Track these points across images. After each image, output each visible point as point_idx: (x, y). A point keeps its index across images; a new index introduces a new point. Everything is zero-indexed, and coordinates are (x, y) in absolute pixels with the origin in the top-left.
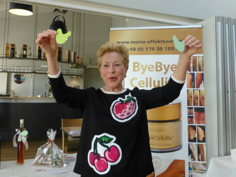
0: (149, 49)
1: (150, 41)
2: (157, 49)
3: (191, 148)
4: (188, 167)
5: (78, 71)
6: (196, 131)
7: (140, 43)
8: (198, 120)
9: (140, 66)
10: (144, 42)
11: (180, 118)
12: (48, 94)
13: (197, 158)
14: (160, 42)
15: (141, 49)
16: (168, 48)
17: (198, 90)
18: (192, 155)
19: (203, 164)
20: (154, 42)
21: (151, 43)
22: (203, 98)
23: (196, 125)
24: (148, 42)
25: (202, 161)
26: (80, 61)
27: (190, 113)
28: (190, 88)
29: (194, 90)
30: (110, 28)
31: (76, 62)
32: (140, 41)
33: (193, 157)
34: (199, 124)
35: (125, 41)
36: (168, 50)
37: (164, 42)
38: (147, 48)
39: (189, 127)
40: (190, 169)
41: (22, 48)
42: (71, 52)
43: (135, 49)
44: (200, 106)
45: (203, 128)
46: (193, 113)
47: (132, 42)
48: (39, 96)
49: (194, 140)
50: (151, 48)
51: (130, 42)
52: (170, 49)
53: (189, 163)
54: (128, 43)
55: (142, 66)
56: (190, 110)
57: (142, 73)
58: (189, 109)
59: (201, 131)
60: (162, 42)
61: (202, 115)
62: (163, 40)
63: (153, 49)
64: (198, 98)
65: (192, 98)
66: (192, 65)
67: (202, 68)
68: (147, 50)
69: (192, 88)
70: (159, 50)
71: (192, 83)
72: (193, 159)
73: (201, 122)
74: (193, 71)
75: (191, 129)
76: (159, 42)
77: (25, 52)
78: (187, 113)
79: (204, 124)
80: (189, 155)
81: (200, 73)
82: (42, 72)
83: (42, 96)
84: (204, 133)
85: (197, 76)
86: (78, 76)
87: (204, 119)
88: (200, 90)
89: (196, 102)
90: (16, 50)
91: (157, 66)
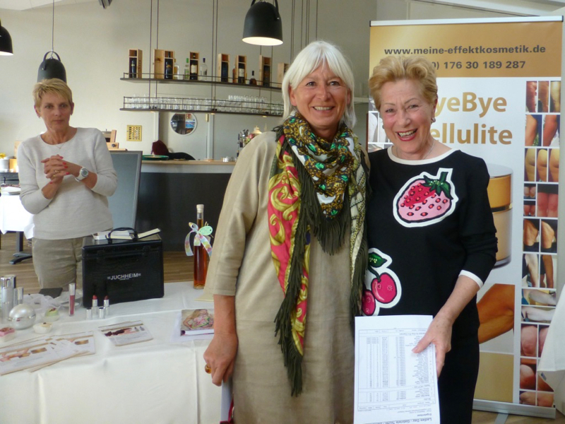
0: (450, 65)
1: (453, 48)
2: (467, 65)
3: (527, 261)
4: (521, 297)
6: (538, 229)
7: (433, 52)
8: (545, 209)
10: (441, 51)
11: (509, 204)
13: (538, 282)
14: (474, 51)
16: (490, 63)
17: (546, 149)
18: (529, 275)
19: (550, 293)
20: (461, 51)
21: (455, 52)
22: (557, 166)
23: (541, 218)
24: (449, 51)
25: (548, 287)
27: (528, 195)
28: (531, 145)
29: (538, 150)
30: (372, 22)
32: (432, 49)
33: (531, 280)
34: (547, 216)
35: (402, 49)
36: (490, 67)
37: (482, 50)
38: (446, 63)
39: (526, 221)
40: (524, 301)
44: (549, 181)
45: (554, 225)
46: (534, 195)
47: (417, 51)
49: (535, 248)
50: (454, 63)
51: (412, 51)
52: (494, 67)
53: (523, 290)
54: (408, 53)
56: (530, 189)
58: (527, 188)
59: (548, 229)
60: (479, 51)
61: (552, 198)
62: (479, 48)
63: (459, 65)
64: (546, 166)
65: (534, 165)
66: (536, 99)
67: (557, 105)
68: (447, 67)
69: (535, 145)
70: (471, 67)
71: (536, 135)
72: (531, 284)
73: (551, 212)
74: (539, 111)
75: (530, 226)
76: (471, 51)
78: (523, 195)
79: (556, 216)
80: (523, 276)
81: (554, 116)
84: (556, 235)
85: (545, 121)
87: (555, 208)
89: (541, 173)
90: (175, 65)
91: (465, 101)
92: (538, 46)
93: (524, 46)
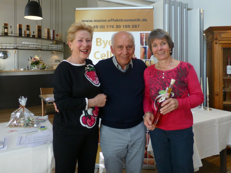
0: (109, 27)
1: (110, 19)
2: (116, 27)
5: (57, 47)
7: (102, 21)
9: (102, 42)
10: (105, 21)
12: (31, 67)
14: (119, 21)
15: (102, 26)
16: (125, 26)
17: (149, 61)
20: (114, 21)
21: (111, 21)
24: (108, 21)
26: (59, 38)
28: (143, 59)
29: (146, 61)
30: (76, 8)
31: (55, 39)
32: (101, 20)
35: (89, 20)
36: (125, 27)
37: (122, 21)
38: (108, 26)
41: (3, 26)
42: (50, 30)
43: (97, 27)
47: (95, 21)
48: (22, 69)
50: (111, 26)
51: (93, 21)
52: (127, 27)
54: (92, 22)
55: (104, 41)
57: (104, 48)
60: (121, 21)
62: (121, 19)
63: (113, 27)
66: (144, 40)
68: (108, 28)
70: (118, 27)
71: (144, 55)
74: (145, 45)
76: (117, 21)
77: (6, 31)
82: (24, 48)
83: (25, 69)
85: (148, 49)
86: (57, 51)
88: (150, 61)
92: (144, 19)
93: (139, 19)
